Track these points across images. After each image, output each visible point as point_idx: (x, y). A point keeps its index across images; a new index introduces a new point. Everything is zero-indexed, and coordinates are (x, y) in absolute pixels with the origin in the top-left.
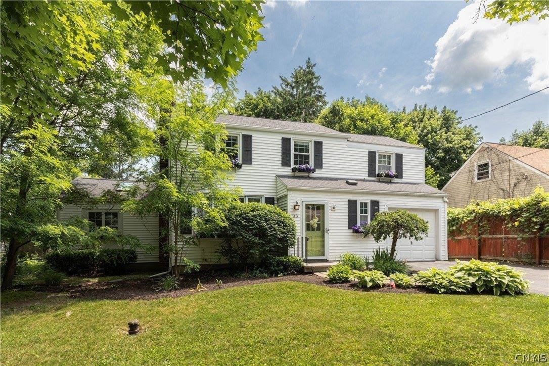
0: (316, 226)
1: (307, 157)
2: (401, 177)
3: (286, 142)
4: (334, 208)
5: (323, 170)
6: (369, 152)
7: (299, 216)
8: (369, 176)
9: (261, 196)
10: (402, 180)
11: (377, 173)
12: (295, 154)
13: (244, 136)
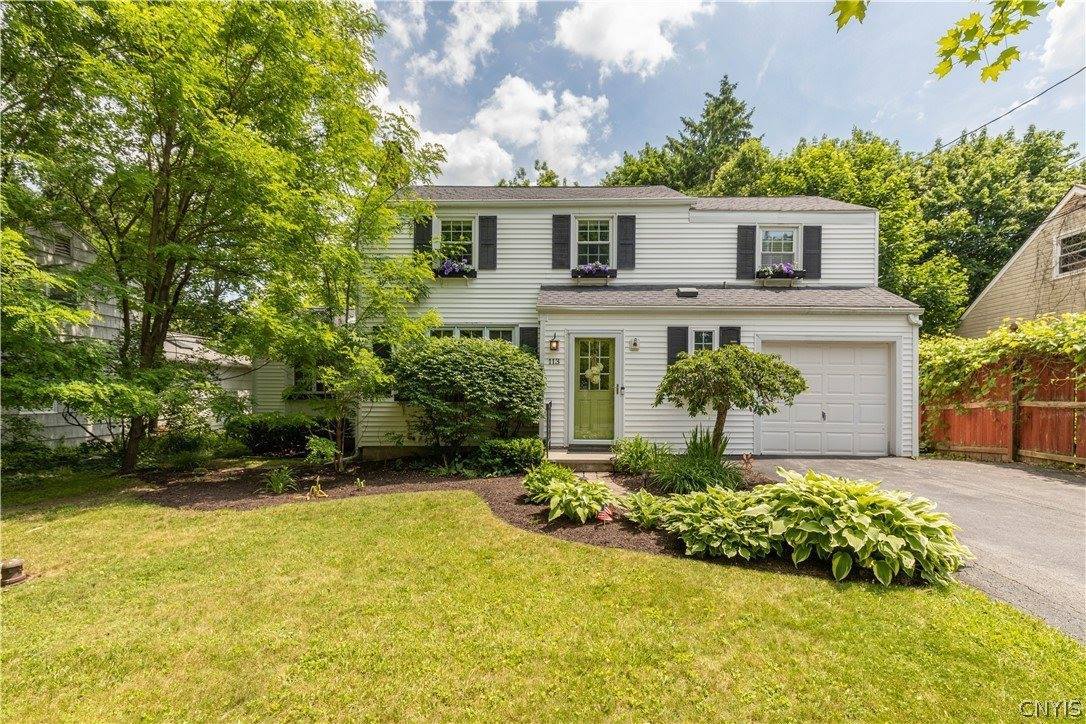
0: (597, 380)
1: (605, 249)
2: (818, 276)
3: (561, 224)
4: (635, 344)
5: (636, 271)
6: (741, 229)
7: (562, 362)
8: (738, 278)
9: (513, 326)
10: (821, 281)
11: (757, 270)
12: (579, 245)
13: (482, 219)
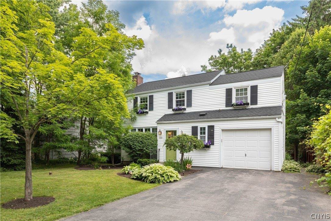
2: (256, 103)
3: (170, 95)
4: (182, 132)
5: (192, 108)
6: (227, 89)
7: (163, 138)
8: (226, 106)
11: (233, 103)
12: (176, 101)
13: (150, 96)
